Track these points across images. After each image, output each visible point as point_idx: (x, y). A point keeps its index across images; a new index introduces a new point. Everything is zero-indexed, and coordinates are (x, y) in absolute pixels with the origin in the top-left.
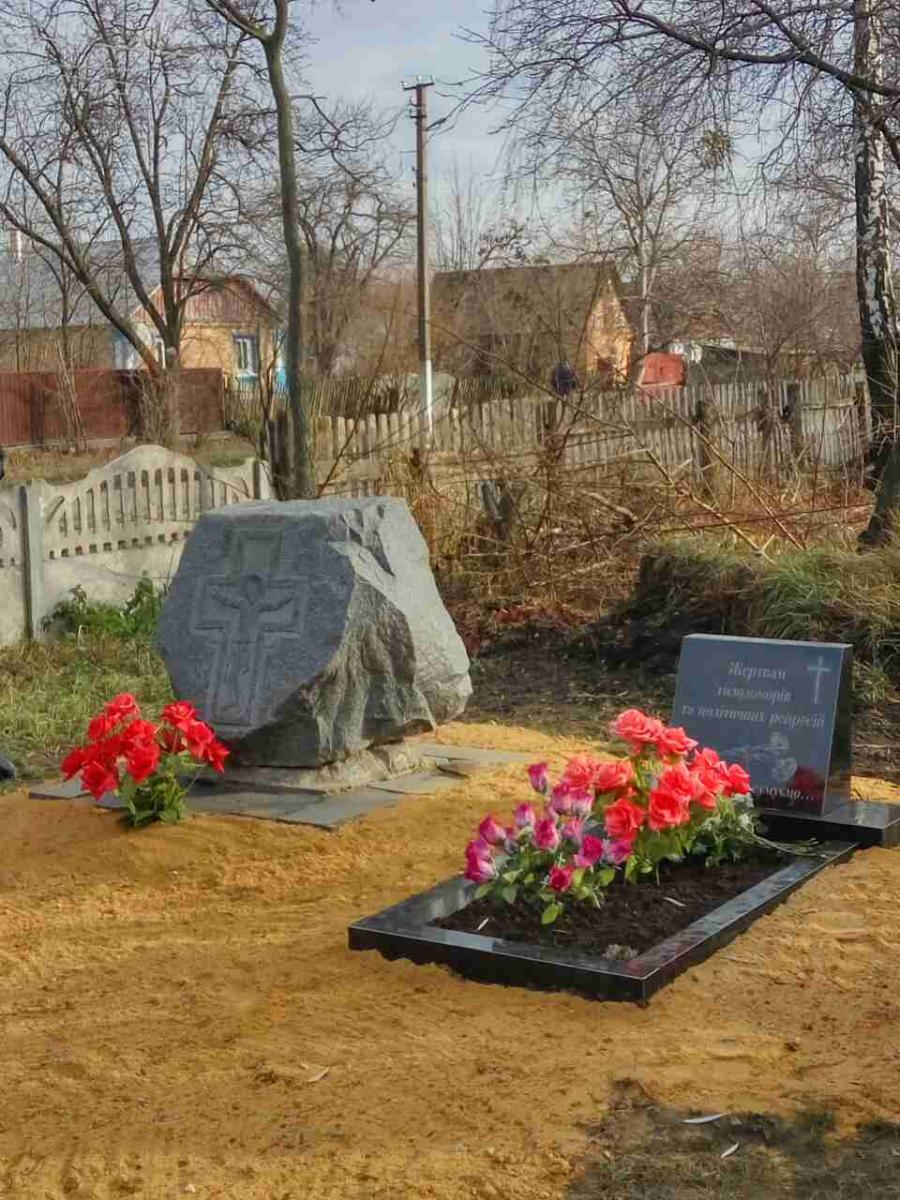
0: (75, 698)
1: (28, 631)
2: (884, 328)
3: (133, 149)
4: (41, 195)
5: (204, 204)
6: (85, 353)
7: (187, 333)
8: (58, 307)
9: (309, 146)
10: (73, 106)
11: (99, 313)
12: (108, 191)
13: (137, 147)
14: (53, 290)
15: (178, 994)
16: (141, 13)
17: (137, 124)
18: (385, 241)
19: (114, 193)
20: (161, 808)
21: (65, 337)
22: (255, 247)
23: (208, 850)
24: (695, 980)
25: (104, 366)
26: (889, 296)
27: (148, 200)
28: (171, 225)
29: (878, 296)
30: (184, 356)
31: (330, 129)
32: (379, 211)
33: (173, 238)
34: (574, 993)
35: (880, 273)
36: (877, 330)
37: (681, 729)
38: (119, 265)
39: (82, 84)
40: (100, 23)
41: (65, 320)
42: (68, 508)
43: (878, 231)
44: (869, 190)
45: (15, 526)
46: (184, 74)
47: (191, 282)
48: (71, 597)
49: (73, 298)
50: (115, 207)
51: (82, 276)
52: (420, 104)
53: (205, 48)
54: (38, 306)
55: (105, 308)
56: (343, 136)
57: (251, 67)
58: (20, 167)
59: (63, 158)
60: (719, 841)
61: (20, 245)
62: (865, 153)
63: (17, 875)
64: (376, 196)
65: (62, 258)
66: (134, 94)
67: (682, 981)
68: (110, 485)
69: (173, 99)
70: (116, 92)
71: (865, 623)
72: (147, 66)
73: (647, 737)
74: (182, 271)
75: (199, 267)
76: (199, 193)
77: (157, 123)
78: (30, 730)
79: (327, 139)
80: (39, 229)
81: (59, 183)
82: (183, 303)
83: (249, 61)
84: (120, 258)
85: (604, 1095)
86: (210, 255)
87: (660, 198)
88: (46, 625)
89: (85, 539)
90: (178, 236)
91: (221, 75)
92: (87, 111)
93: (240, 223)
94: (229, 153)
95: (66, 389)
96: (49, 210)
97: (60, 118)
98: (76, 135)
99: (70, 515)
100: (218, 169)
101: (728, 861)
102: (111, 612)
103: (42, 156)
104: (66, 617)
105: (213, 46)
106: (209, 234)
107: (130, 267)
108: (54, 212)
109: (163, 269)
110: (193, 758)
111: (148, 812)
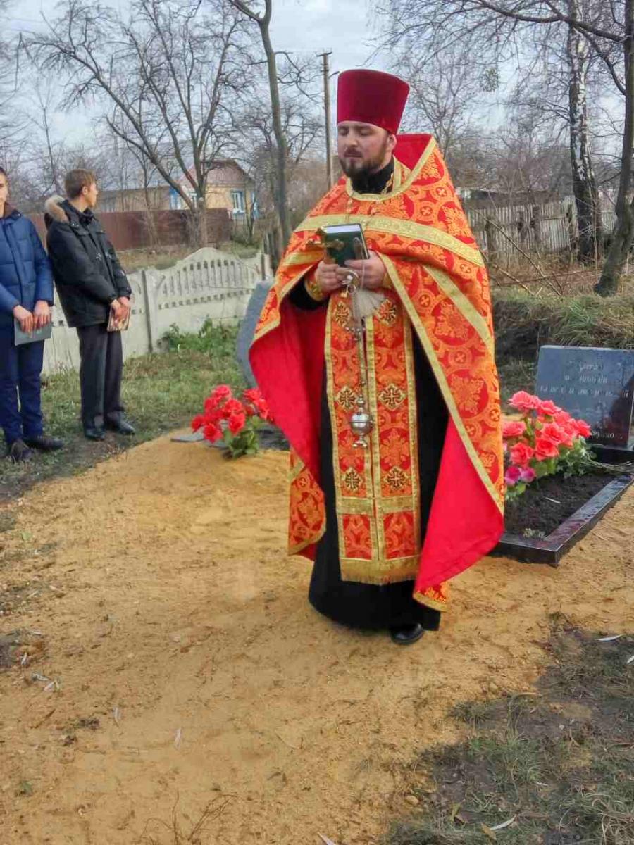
0: (183, 384)
1: (150, 347)
2: (585, 175)
3: (177, 93)
4: (131, 118)
5: (214, 121)
6: (157, 201)
7: (209, 190)
8: (142, 178)
9: (284, 80)
10: (145, 71)
11: (164, 180)
12: (165, 115)
13: (179, 91)
14: (138, 169)
15: (276, 557)
16: (192, 7)
17: (178, 79)
18: (306, 139)
19: (168, 116)
20: (247, 447)
21: (146, 193)
22: (242, 143)
23: (275, 471)
24: (581, 549)
25: (167, 208)
26: (588, 157)
27: (185, 119)
28: (198, 134)
29: (582, 158)
30: (208, 202)
31: (295, 70)
32: (302, 123)
33: (199, 140)
34: (511, 559)
35: (583, 145)
36: (581, 176)
37: (551, 401)
38: (172, 155)
39: (149, 58)
40: (157, 25)
41: (146, 185)
42: (167, 281)
43: (582, 122)
44: (577, 99)
45: (140, 293)
46: (201, 51)
47: (209, 163)
48: (171, 329)
49: (149, 173)
50: (169, 124)
51: (154, 161)
52: (325, 64)
53: (212, 37)
54: (132, 177)
55: (167, 178)
56: (302, 75)
57: (237, 46)
58: (119, 103)
59: (141, 98)
60: (570, 464)
61: (120, 145)
62: (575, 79)
63: (171, 485)
64: (301, 115)
65: (143, 151)
66: (175, 62)
67: (574, 551)
68: (188, 269)
69: (196, 65)
70: (167, 62)
71: (619, 335)
72: (182, 48)
73: (532, 407)
74: (205, 157)
75: (213, 155)
76: (212, 115)
77: (189, 78)
78: (162, 402)
79: (294, 76)
80: (130, 136)
81: (140, 110)
82: (206, 174)
83: (235, 44)
84: (173, 151)
85: (545, 623)
86: (219, 148)
87: (450, 111)
88: (159, 344)
89: (176, 298)
90: (203, 137)
91: (221, 52)
92: (152, 72)
93: (234, 131)
94: (226, 93)
95: (149, 221)
96: (136, 126)
97: (139, 77)
98: (147, 86)
99: (168, 286)
100: (221, 102)
101: (576, 475)
102: (193, 336)
103: (130, 97)
104: (170, 340)
105: (216, 36)
106: (217, 137)
107: (177, 154)
108: (138, 127)
109: (195, 156)
110: (262, 420)
111: (238, 450)
